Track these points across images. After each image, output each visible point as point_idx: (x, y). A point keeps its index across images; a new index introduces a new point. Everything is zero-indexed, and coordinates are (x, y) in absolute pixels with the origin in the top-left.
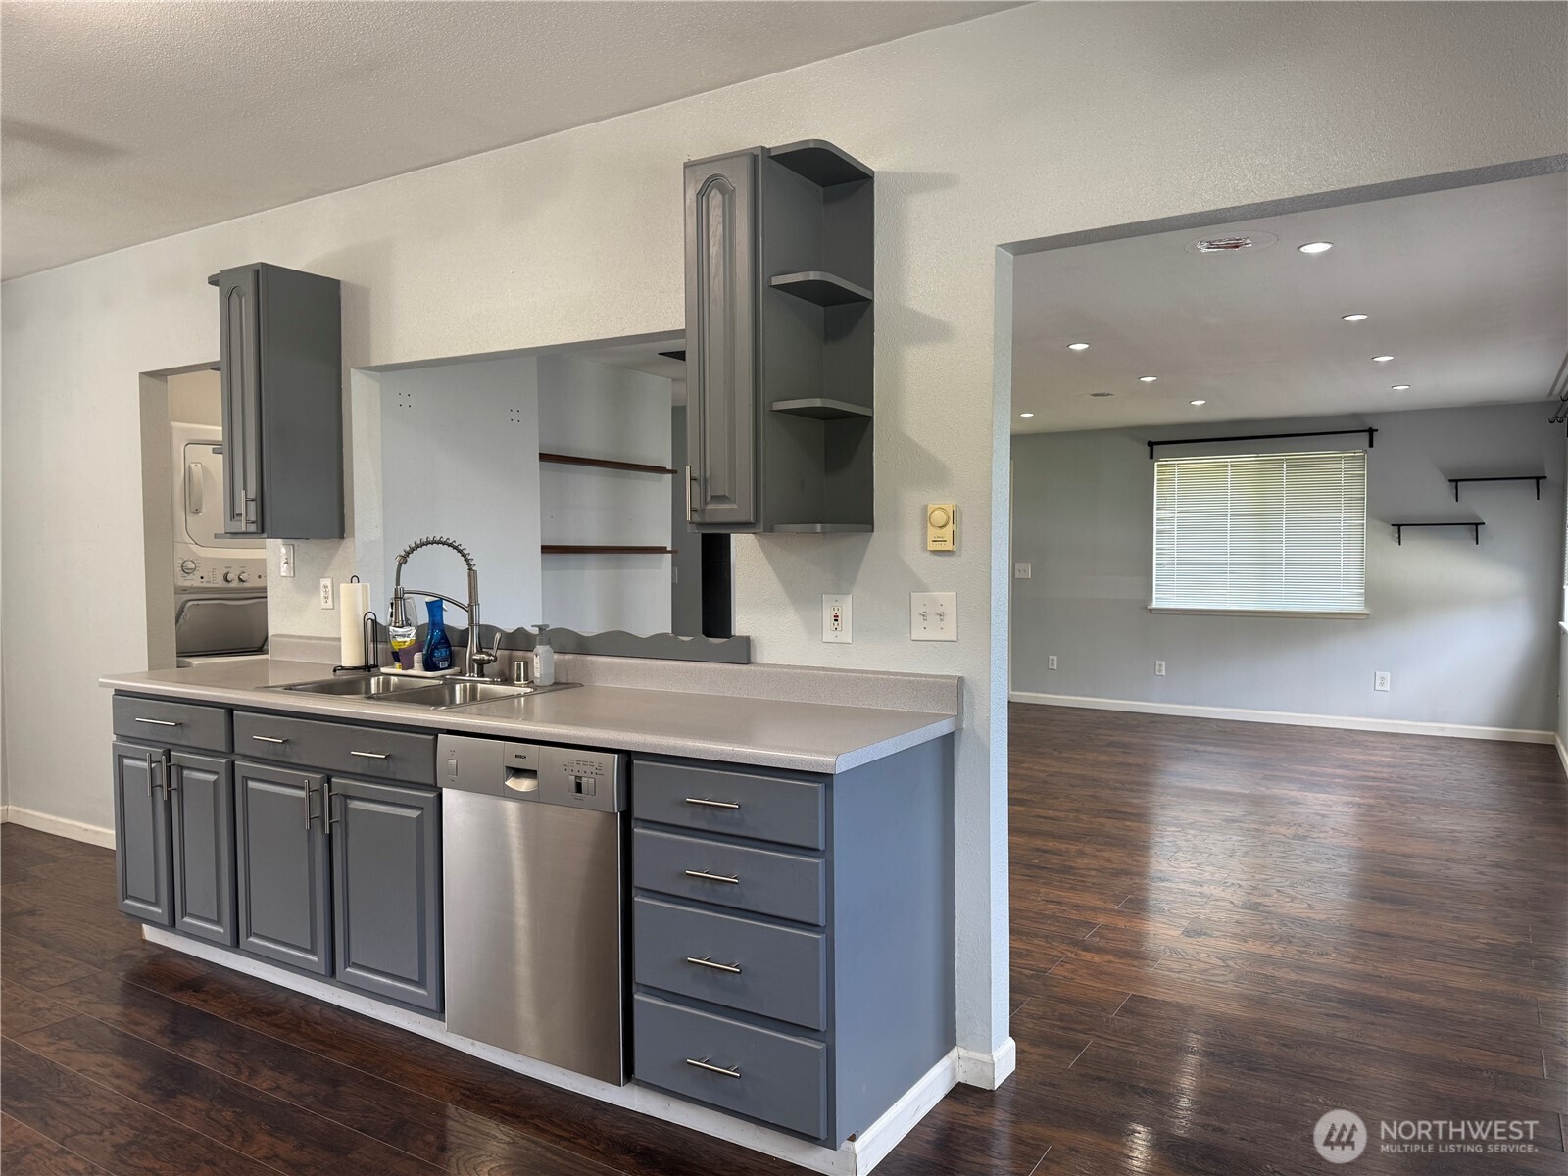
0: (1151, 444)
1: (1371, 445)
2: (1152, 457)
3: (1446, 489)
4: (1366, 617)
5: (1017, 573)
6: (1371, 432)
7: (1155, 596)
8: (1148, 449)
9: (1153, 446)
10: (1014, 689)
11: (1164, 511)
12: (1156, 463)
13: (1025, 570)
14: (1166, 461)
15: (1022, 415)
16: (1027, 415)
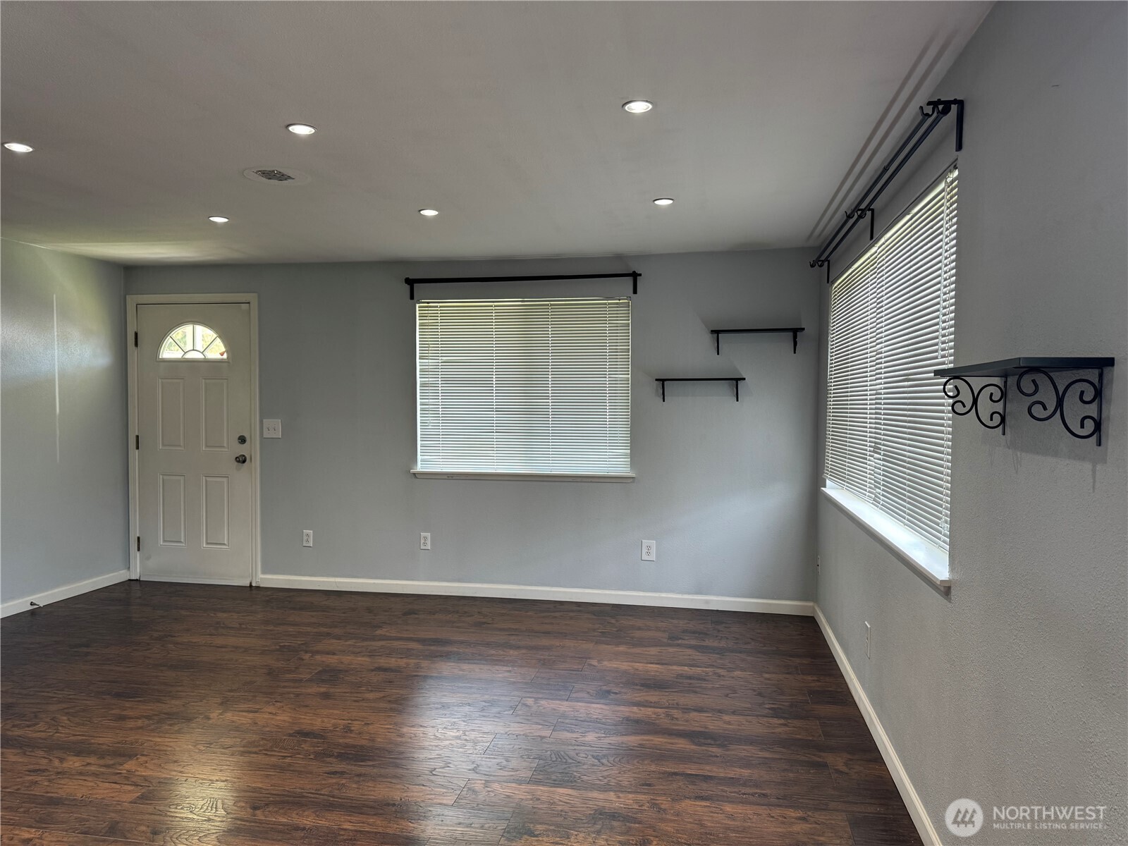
0: (411, 282)
1: (635, 292)
2: (412, 297)
3: (708, 339)
4: (632, 480)
5: (265, 431)
6: (635, 276)
7: (419, 457)
8: (407, 287)
9: (415, 285)
10: (264, 572)
11: (427, 361)
12: (417, 305)
13: (275, 427)
14: (428, 303)
15: (211, 219)
16: (220, 220)
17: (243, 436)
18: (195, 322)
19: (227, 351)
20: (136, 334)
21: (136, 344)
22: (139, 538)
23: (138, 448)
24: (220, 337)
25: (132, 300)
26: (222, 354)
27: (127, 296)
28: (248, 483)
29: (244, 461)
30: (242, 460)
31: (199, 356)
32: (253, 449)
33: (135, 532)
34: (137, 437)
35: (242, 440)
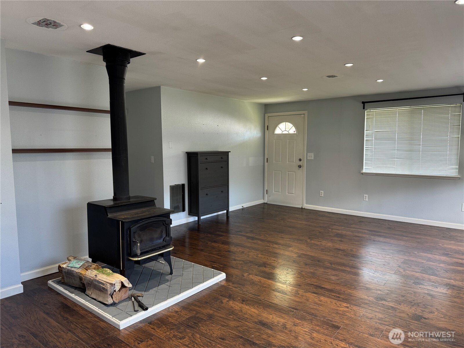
0: (364, 103)
2: (364, 108)
4: (458, 178)
5: (308, 157)
6: (463, 95)
7: (364, 167)
9: (365, 104)
10: (306, 204)
11: (369, 131)
12: (366, 111)
13: (311, 156)
14: (370, 110)
15: (303, 90)
16: (305, 90)
17: (301, 159)
18: (286, 121)
19: (296, 130)
20: (268, 126)
21: (268, 130)
22: (267, 190)
23: (267, 162)
24: (294, 126)
25: (267, 115)
26: (294, 132)
27: (265, 114)
28: (302, 174)
29: (301, 167)
30: (300, 167)
31: (287, 132)
32: (304, 163)
33: (266, 188)
34: (267, 159)
35: (300, 160)
